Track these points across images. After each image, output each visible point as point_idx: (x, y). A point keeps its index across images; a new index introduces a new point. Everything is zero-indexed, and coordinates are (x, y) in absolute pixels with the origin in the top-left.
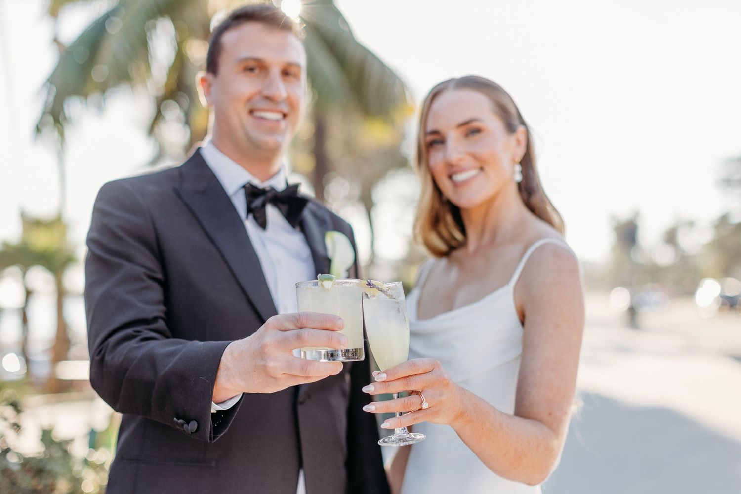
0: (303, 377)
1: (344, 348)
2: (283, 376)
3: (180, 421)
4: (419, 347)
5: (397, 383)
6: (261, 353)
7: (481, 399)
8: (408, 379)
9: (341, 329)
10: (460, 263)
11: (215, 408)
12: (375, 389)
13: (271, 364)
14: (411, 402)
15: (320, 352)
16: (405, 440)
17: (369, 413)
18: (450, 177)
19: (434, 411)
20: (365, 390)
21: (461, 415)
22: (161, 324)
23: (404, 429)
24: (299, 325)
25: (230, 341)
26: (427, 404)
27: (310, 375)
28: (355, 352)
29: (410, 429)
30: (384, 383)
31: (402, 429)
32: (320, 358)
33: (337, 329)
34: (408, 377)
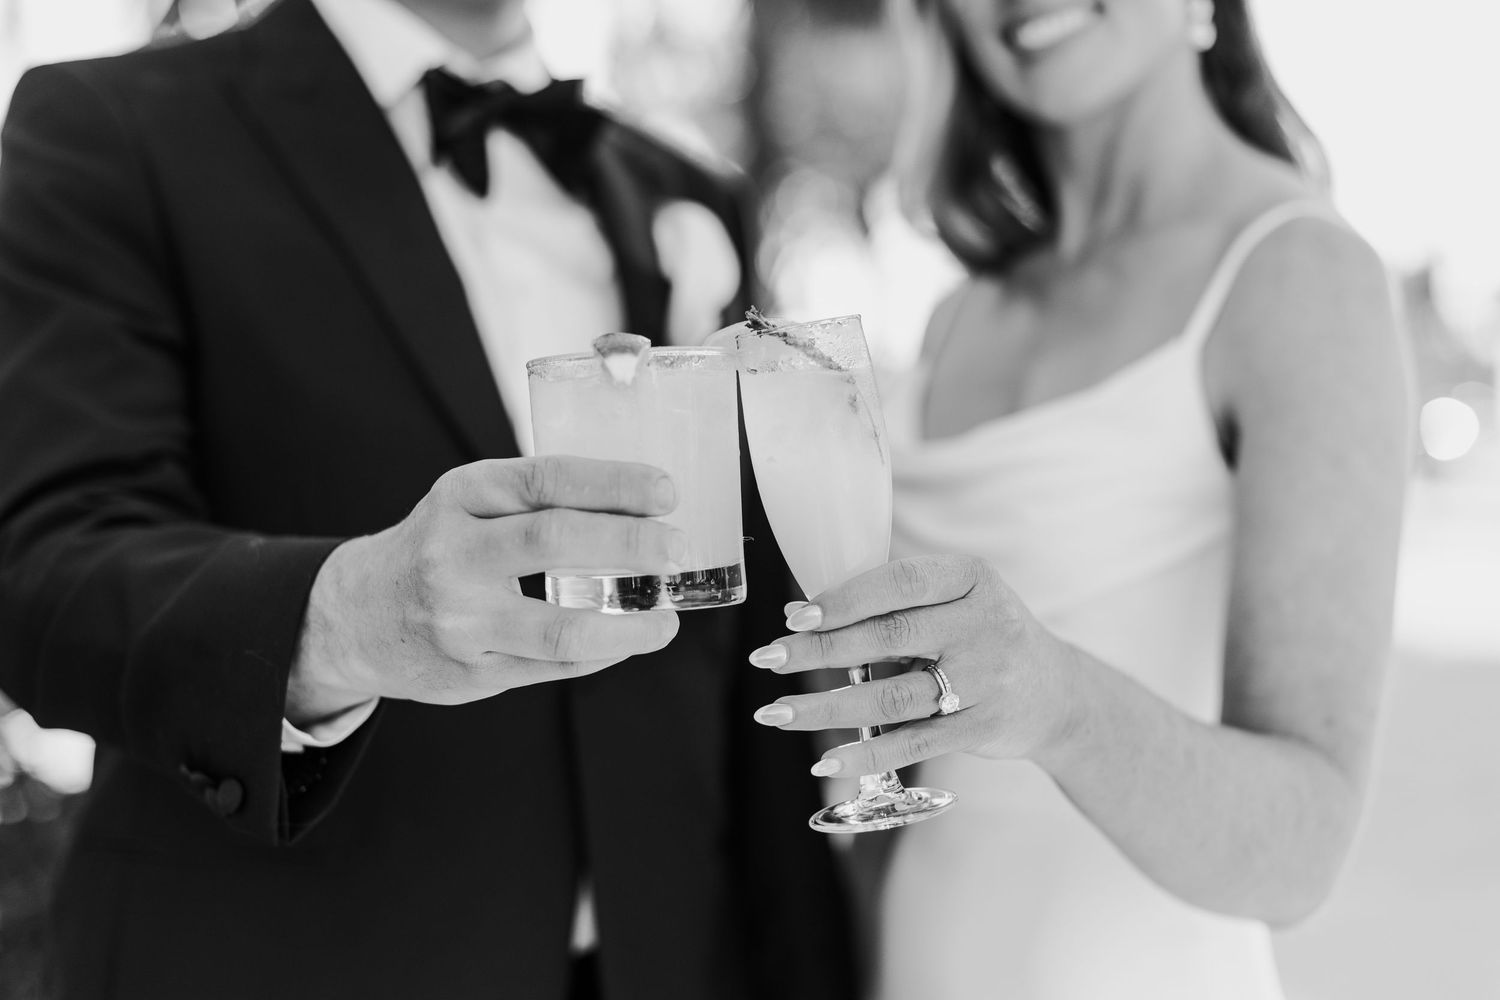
0: (550, 662)
1: (677, 570)
2: (489, 658)
3: (196, 777)
4: (925, 520)
5: (857, 635)
6: (416, 588)
7: (1128, 681)
8: (891, 621)
9: (668, 508)
10: (1037, 291)
11: (293, 739)
12: (790, 656)
13: (449, 623)
14: (906, 694)
15: (601, 583)
16: (890, 811)
17: (774, 728)
18: (1008, 35)
19: (977, 721)
20: (760, 658)
21: (1067, 729)
22: (169, 474)
23: (889, 777)
24: (533, 499)
25: (337, 541)
26: (957, 701)
27: (571, 657)
28: (717, 578)
29: (908, 776)
30: (816, 637)
31: (883, 779)
32: (601, 604)
33: (655, 511)
34: (891, 615)
